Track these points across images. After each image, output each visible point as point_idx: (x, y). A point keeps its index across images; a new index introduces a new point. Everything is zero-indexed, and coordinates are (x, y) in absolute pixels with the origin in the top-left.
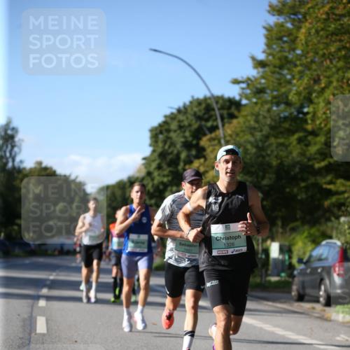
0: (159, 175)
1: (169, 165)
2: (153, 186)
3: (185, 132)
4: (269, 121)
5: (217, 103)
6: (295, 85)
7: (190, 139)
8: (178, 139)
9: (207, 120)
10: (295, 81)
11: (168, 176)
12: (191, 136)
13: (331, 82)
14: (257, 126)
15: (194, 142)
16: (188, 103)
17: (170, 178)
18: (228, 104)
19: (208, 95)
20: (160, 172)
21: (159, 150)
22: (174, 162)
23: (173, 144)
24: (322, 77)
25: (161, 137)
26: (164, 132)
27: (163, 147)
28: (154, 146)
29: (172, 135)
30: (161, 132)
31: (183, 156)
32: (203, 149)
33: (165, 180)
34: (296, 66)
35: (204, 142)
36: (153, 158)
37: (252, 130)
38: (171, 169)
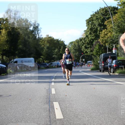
0: (90, 36)
1: (94, 33)
2: (88, 41)
3: (99, 20)
5: (109, 9)
7: (101, 23)
8: (96, 23)
9: (106, 15)
11: (94, 36)
12: (101, 21)
15: (102, 24)
16: (99, 10)
17: (94, 37)
18: (113, 9)
20: (91, 35)
21: (90, 28)
22: (96, 31)
23: (95, 25)
25: (90, 22)
26: (91, 21)
27: (91, 26)
28: (88, 26)
29: (94, 21)
30: (90, 21)
31: (99, 29)
32: (106, 26)
33: (93, 38)
35: (106, 23)
36: (88, 30)
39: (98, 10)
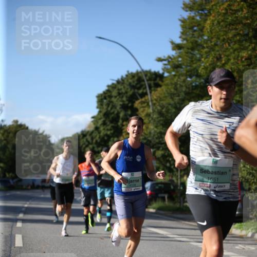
0: (104, 129)
1: (111, 122)
2: (99, 137)
3: (123, 97)
4: (184, 89)
5: (146, 76)
6: (203, 62)
7: (127, 103)
8: (118, 102)
9: (139, 89)
10: (203, 59)
11: (111, 130)
12: (127, 100)
13: (229, 60)
14: (175, 92)
15: (130, 105)
16: (124, 76)
17: (112, 132)
18: (154, 76)
19: (139, 70)
20: (105, 127)
21: (104, 111)
22: (115, 120)
23: (114, 107)
24: (222, 56)
25: (105, 101)
26: (107, 98)
27: (107, 109)
28: (100, 108)
29: (113, 99)
30: (105, 98)
31: (122, 115)
32: (137, 110)
33: (109, 133)
34: (203, 48)
35: (137, 104)
36: (99, 117)
37: (172, 95)
38: (113, 125)
39: (122, 77)
